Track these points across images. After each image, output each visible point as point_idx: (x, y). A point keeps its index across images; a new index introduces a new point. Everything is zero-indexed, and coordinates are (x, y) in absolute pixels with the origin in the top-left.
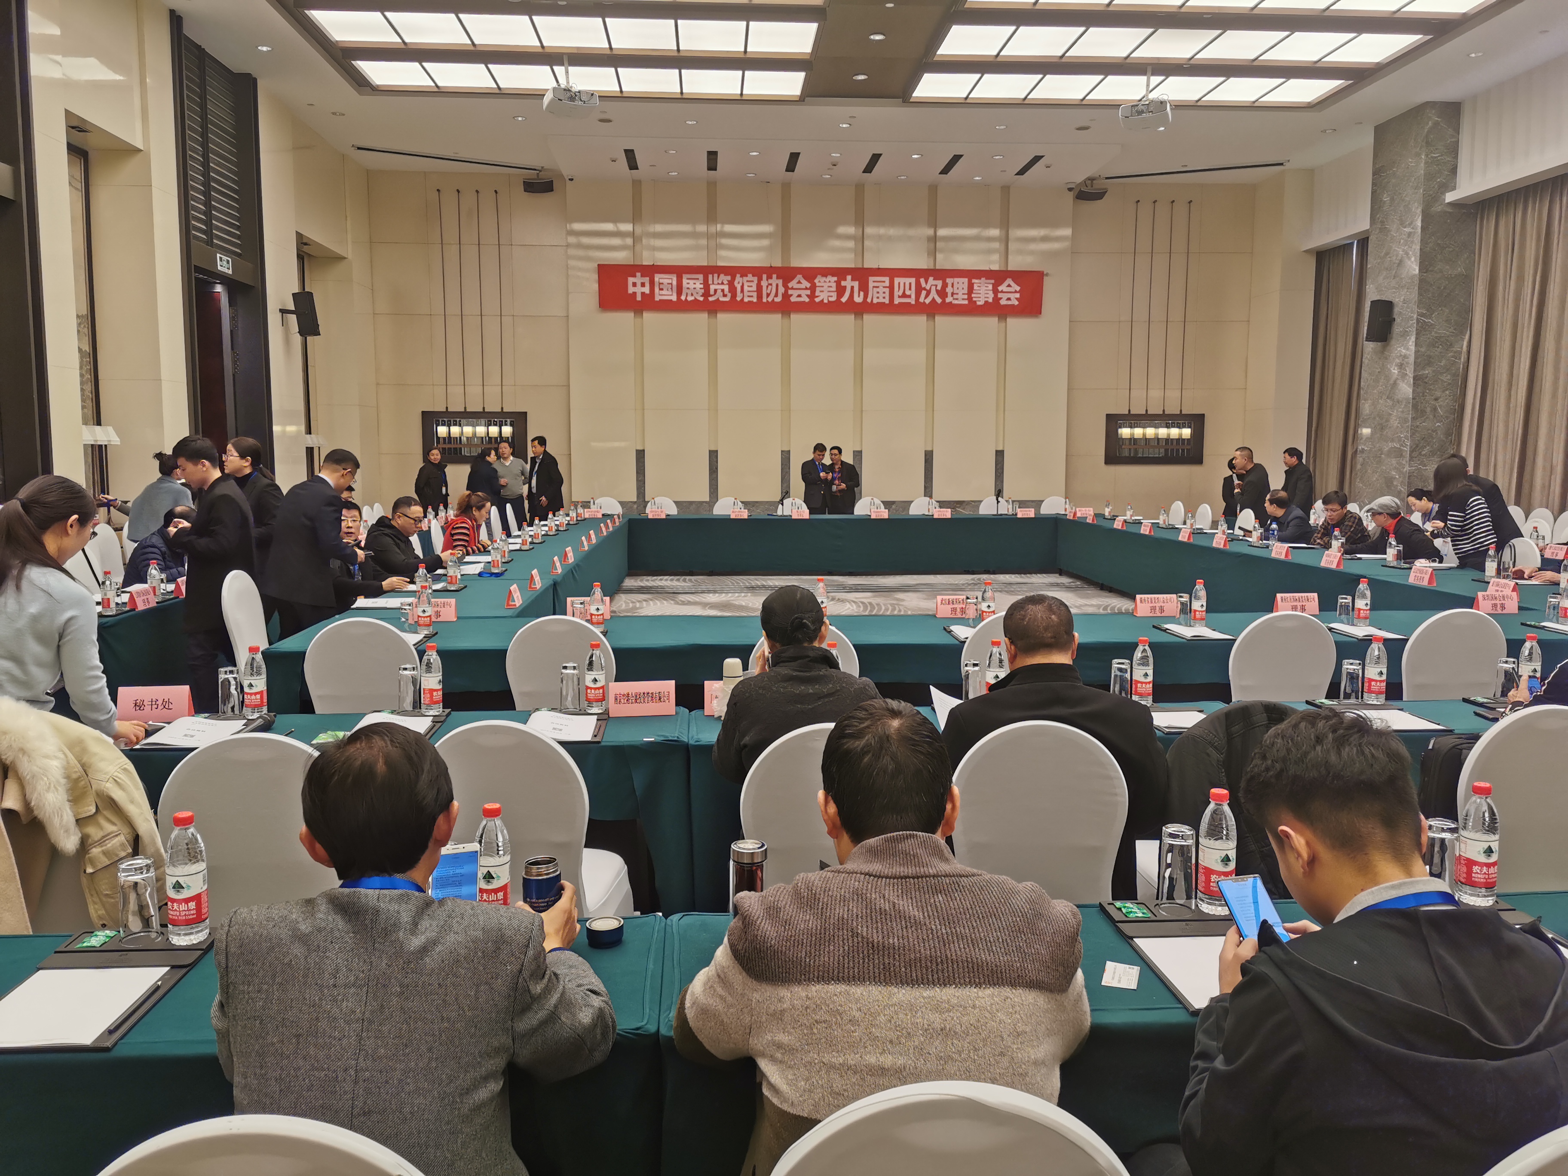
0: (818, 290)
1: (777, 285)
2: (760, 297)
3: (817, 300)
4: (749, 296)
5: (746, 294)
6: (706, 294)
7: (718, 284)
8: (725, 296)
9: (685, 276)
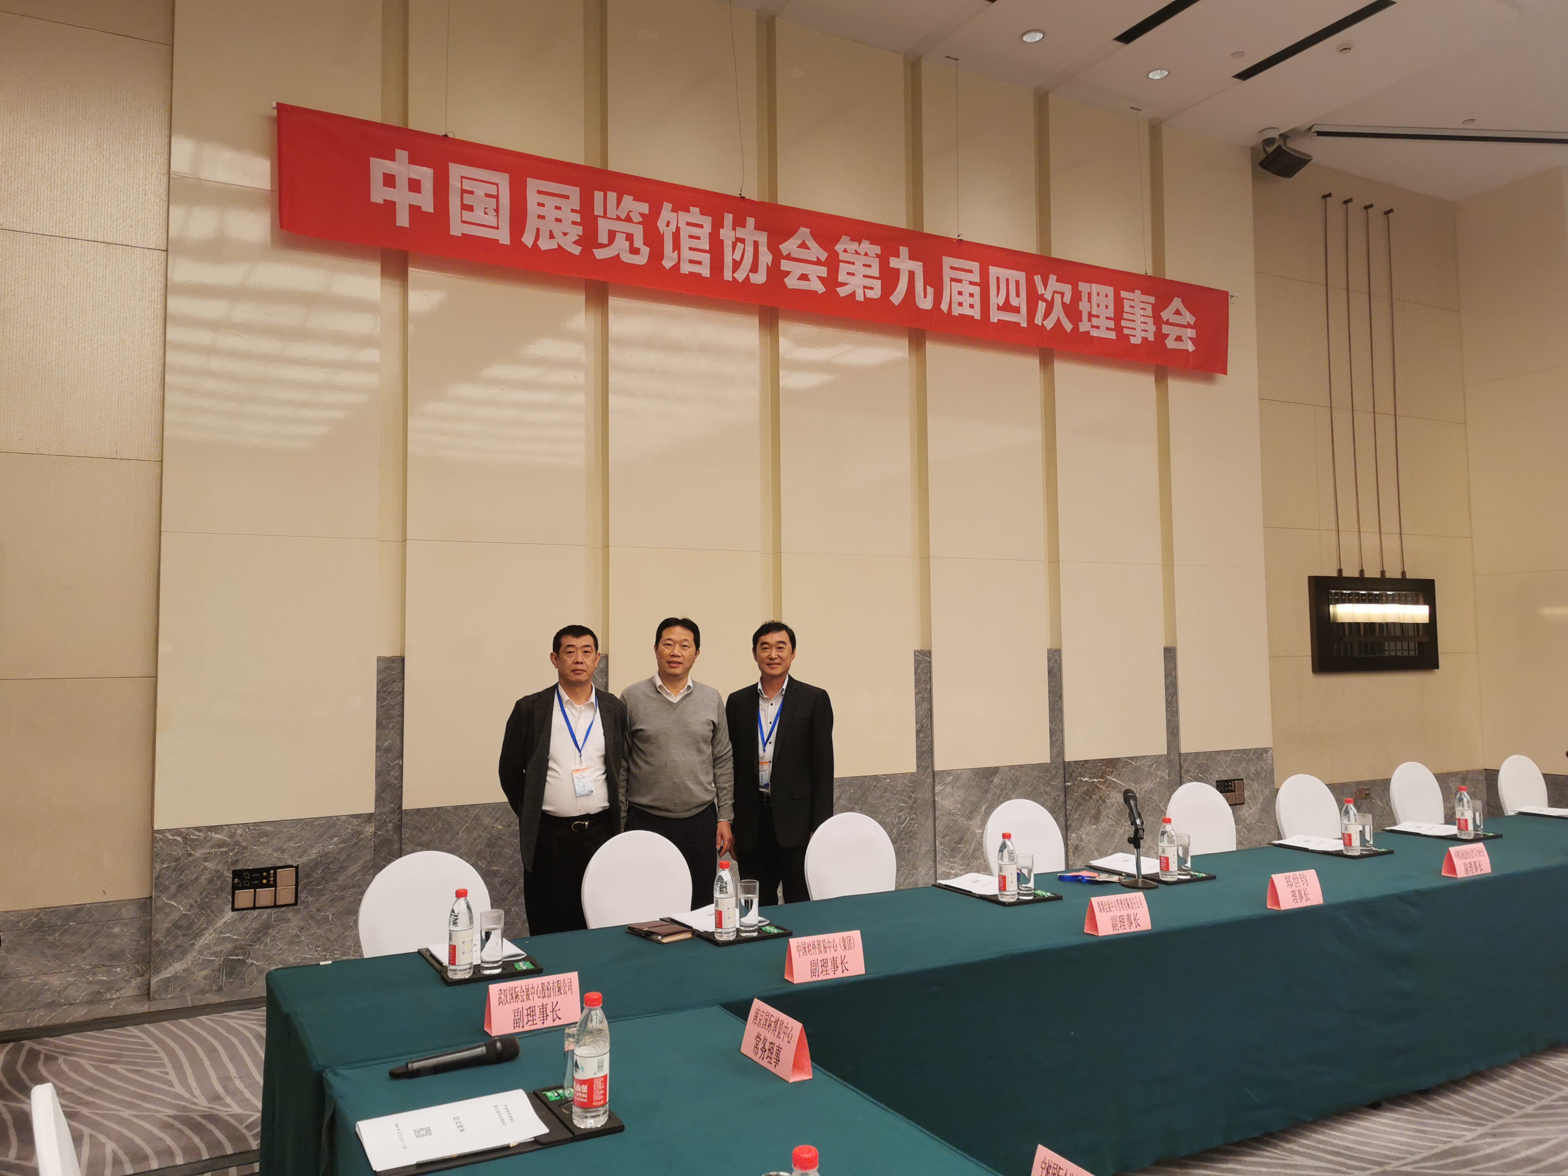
0: (843, 268)
1: (756, 244)
2: (717, 264)
3: (843, 292)
4: (691, 261)
5: (686, 254)
6: (589, 240)
7: (618, 218)
8: (635, 251)
9: (533, 185)
